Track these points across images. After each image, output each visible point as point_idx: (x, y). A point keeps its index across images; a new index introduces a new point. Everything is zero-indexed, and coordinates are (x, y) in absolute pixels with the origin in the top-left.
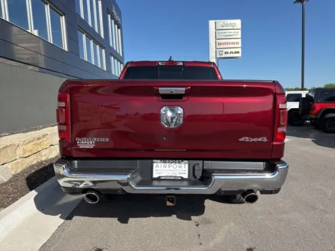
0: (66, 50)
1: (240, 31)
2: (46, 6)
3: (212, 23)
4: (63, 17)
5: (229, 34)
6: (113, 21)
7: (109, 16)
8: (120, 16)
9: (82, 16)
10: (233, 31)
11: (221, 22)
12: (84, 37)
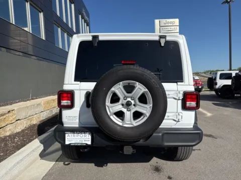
0: (44, 39)
1: (178, 27)
2: (27, 3)
3: (157, 21)
4: (42, 13)
5: (170, 29)
6: (83, 20)
7: (80, 16)
8: (89, 17)
9: (58, 14)
10: (173, 27)
11: (164, 21)
12: (59, 30)
